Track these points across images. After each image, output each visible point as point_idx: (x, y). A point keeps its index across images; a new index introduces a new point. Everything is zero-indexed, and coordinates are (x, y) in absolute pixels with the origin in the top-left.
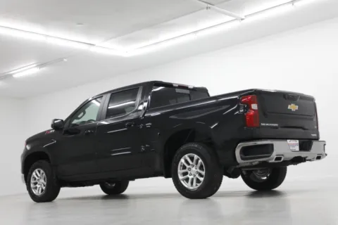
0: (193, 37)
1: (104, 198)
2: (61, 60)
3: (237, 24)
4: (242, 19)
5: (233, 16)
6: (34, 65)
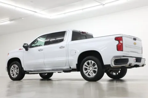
2: (21, 18)
4: (104, 5)
5: (100, 3)
6: (8, 20)
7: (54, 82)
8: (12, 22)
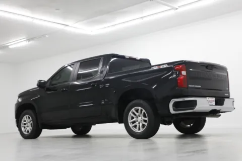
0: (140, 21)
1: (74, 137)
2: (44, 35)
3: (172, 12)
4: (176, 9)
6: (25, 39)
8: (30, 42)
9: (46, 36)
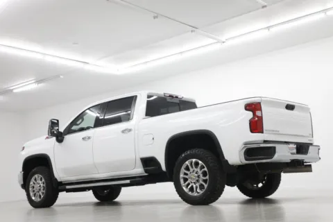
0: (179, 57)
2: (58, 76)
3: (218, 46)
4: (223, 42)
5: (215, 39)
6: (33, 81)
7: (124, 209)
8: (41, 85)
9: (61, 77)
